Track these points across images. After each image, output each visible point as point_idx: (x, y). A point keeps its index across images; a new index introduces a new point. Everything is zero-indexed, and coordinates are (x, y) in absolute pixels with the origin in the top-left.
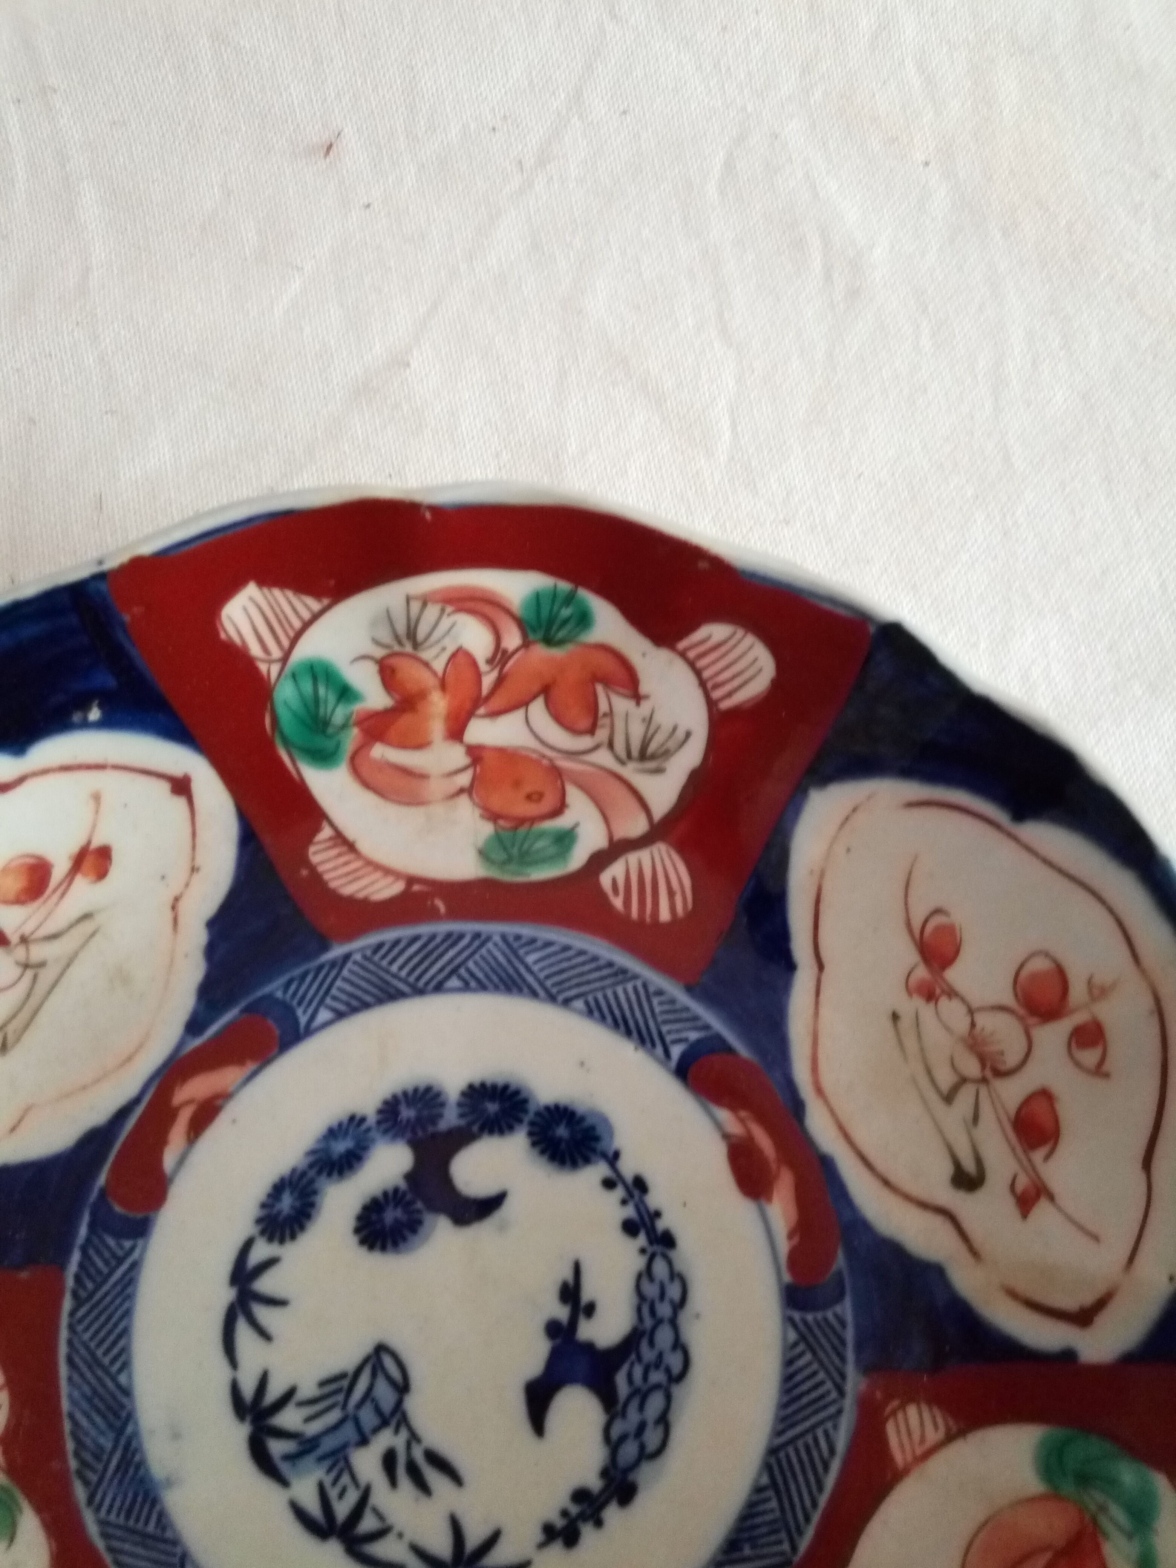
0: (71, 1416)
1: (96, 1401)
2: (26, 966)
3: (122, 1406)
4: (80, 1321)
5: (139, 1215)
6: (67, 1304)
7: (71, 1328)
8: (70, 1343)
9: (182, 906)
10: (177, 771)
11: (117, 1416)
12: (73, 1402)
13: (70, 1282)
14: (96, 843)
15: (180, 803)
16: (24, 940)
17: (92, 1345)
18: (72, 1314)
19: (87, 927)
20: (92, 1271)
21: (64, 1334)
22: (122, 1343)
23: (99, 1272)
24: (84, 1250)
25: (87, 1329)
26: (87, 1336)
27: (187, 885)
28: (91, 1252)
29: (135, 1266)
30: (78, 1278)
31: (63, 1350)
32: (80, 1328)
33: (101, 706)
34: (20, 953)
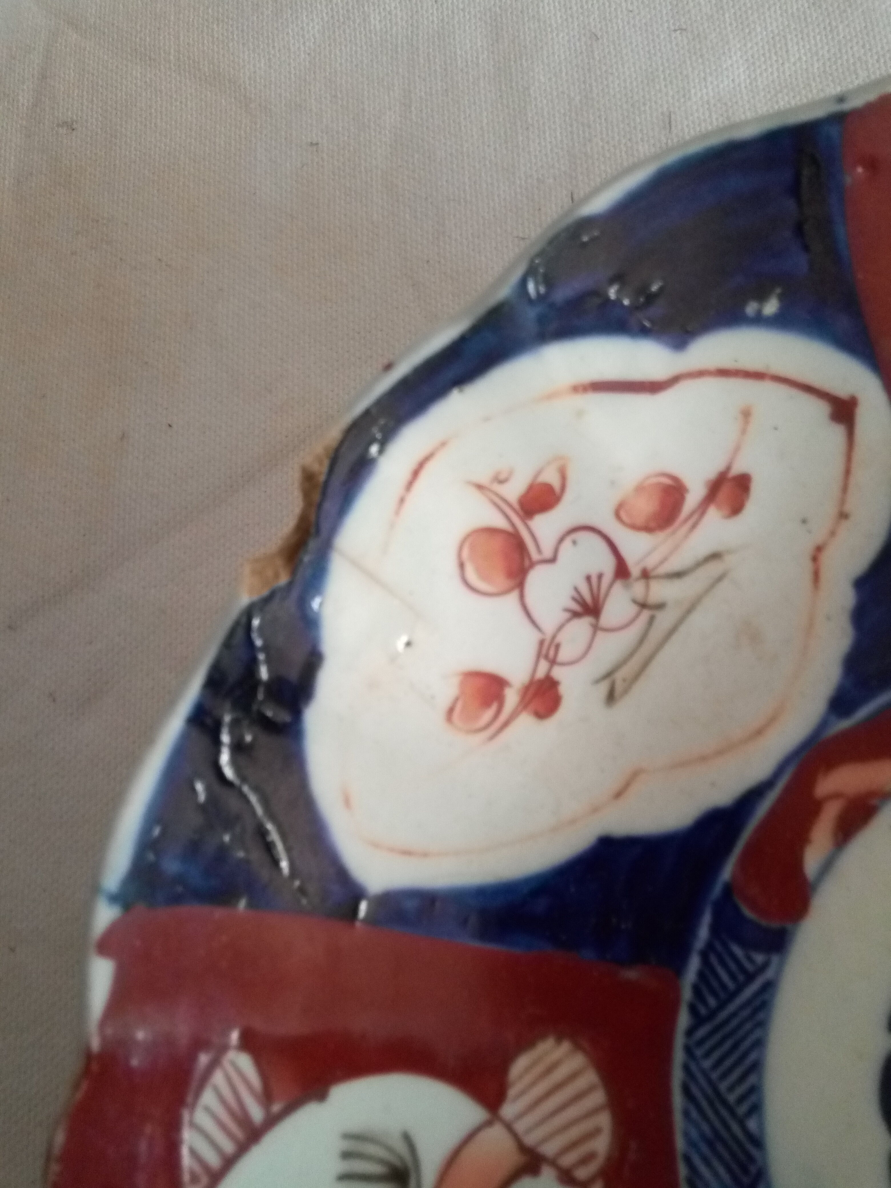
0: (688, 1160)
1: (720, 1147)
2: (643, 605)
3: (751, 1159)
4: (701, 1042)
5: (775, 924)
6: (684, 1020)
7: (688, 1050)
8: (686, 1068)
9: (827, 559)
10: (842, 391)
11: (745, 1170)
12: (691, 1143)
13: (687, 994)
14: (737, 469)
15: (838, 432)
16: (646, 575)
17: (714, 1076)
18: (690, 1032)
19: (714, 569)
20: (715, 984)
21: (679, 1056)
22: (752, 1079)
23: (724, 987)
24: (704, 955)
25: (707, 1055)
26: (707, 1064)
27: (833, 533)
28: (713, 960)
29: (769, 987)
30: (697, 990)
31: (677, 1076)
32: (699, 1052)
33: (782, 298)
34: (638, 589)
